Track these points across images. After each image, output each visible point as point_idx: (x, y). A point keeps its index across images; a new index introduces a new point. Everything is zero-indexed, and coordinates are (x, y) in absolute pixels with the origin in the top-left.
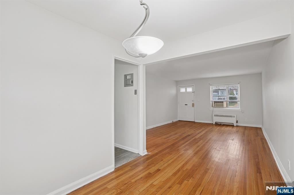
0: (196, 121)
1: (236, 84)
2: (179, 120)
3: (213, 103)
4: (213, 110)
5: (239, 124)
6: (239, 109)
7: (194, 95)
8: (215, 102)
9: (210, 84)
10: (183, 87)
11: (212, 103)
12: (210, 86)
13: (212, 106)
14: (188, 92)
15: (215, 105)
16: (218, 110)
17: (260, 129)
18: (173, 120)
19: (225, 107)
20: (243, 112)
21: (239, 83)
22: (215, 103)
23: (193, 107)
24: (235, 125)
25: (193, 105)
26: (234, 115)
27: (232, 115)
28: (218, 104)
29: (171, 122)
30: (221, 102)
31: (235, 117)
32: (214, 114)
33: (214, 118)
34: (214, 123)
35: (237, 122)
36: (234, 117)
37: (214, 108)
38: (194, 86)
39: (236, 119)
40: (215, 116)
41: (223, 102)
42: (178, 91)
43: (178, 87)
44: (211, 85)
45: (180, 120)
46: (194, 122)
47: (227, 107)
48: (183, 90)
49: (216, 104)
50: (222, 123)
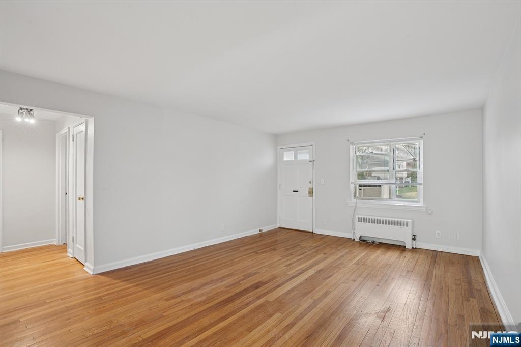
0: (316, 231)
1: (414, 140)
2: (280, 228)
3: (358, 188)
4: (356, 207)
5: (419, 245)
6: (421, 204)
7: (313, 168)
8: (360, 186)
9: (350, 141)
10: (288, 149)
11: (355, 187)
12: (351, 146)
13: (355, 196)
14: (299, 160)
15: (360, 194)
16: (367, 207)
17: (476, 260)
18: (261, 229)
19: (386, 200)
20: (430, 214)
21: (421, 138)
22: (362, 188)
23: (310, 196)
24: (409, 246)
25: (311, 193)
26: (405, 220)
27: (402, 220)
28: (369, 189)
29: (256, 231)
30: (375, 186)
31: (410, 225)
32: (357, 217)
33: (359, 225)
34: (357, 239)
35: (414, 239)
36: (407, 226)
37: (359, 201)
38: (314, 146)
39: (410, 231)
40: (360, 220)
41: (380, 186)
42: (278, 158)
43: (279, 148)
44: (352, 143)
45: (282, 227)
46: (313, 232)
47: (390, 198)
48: (288, 156)
49: (364, 190)
50: (376, 240)
